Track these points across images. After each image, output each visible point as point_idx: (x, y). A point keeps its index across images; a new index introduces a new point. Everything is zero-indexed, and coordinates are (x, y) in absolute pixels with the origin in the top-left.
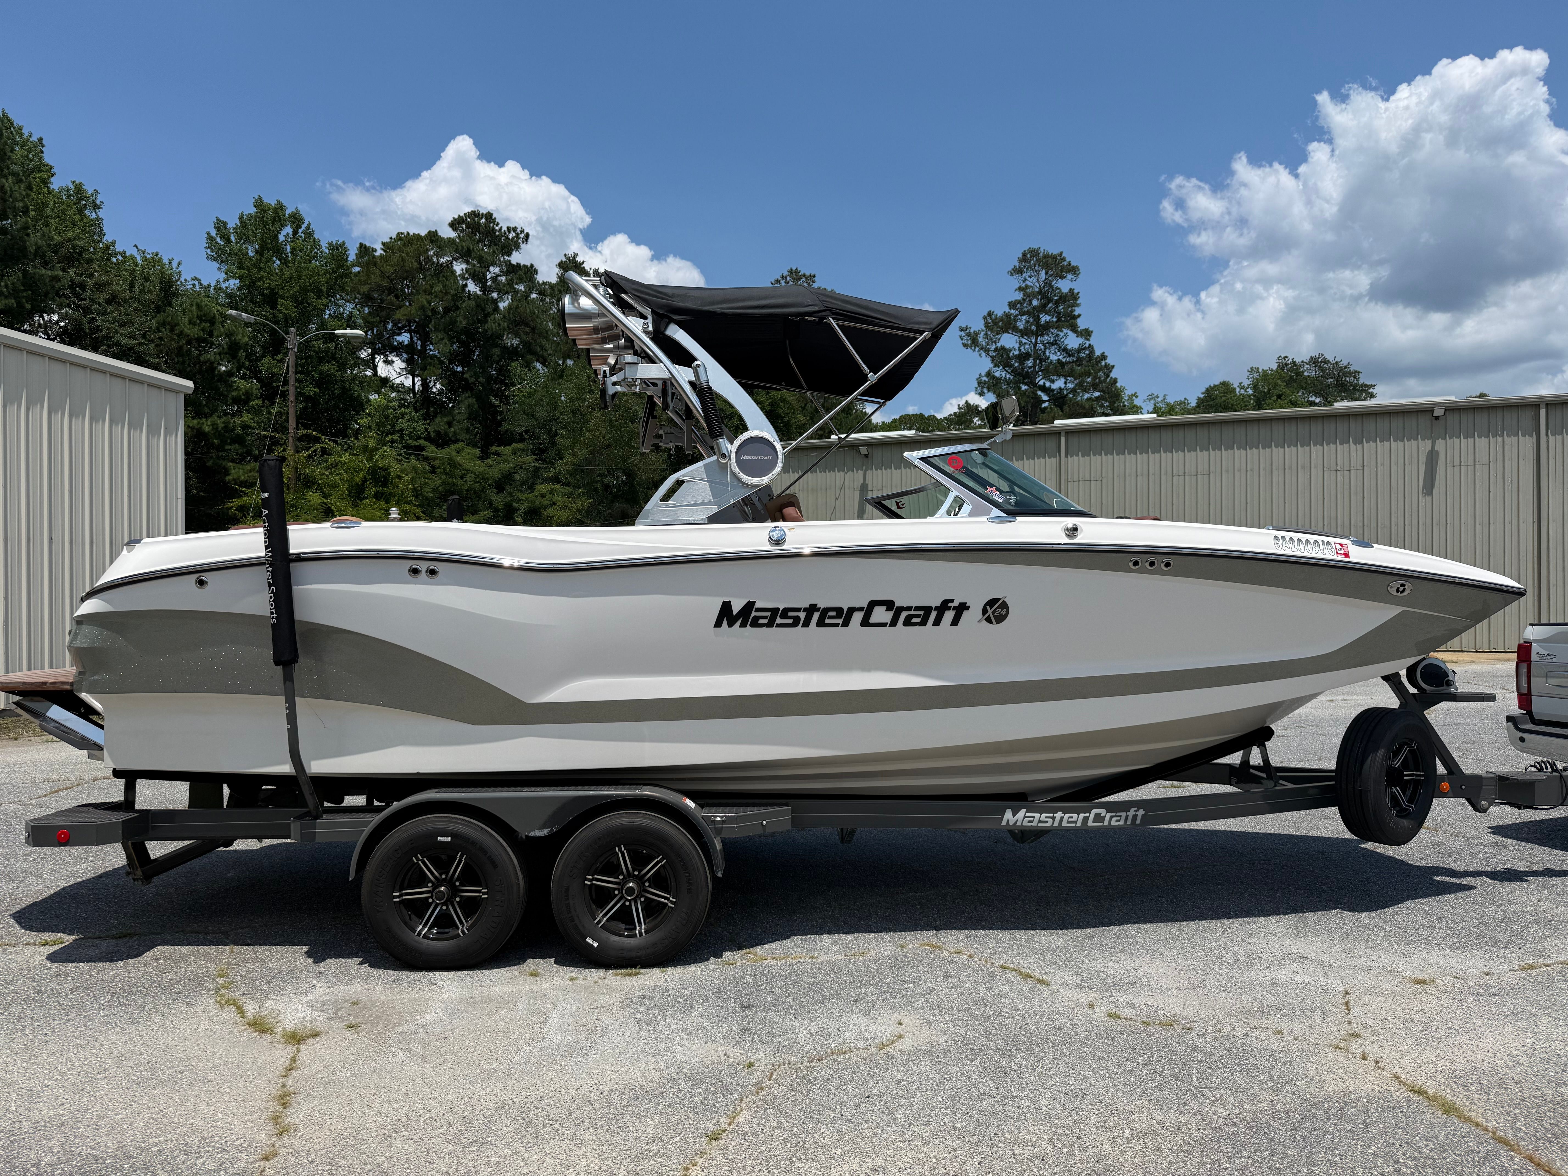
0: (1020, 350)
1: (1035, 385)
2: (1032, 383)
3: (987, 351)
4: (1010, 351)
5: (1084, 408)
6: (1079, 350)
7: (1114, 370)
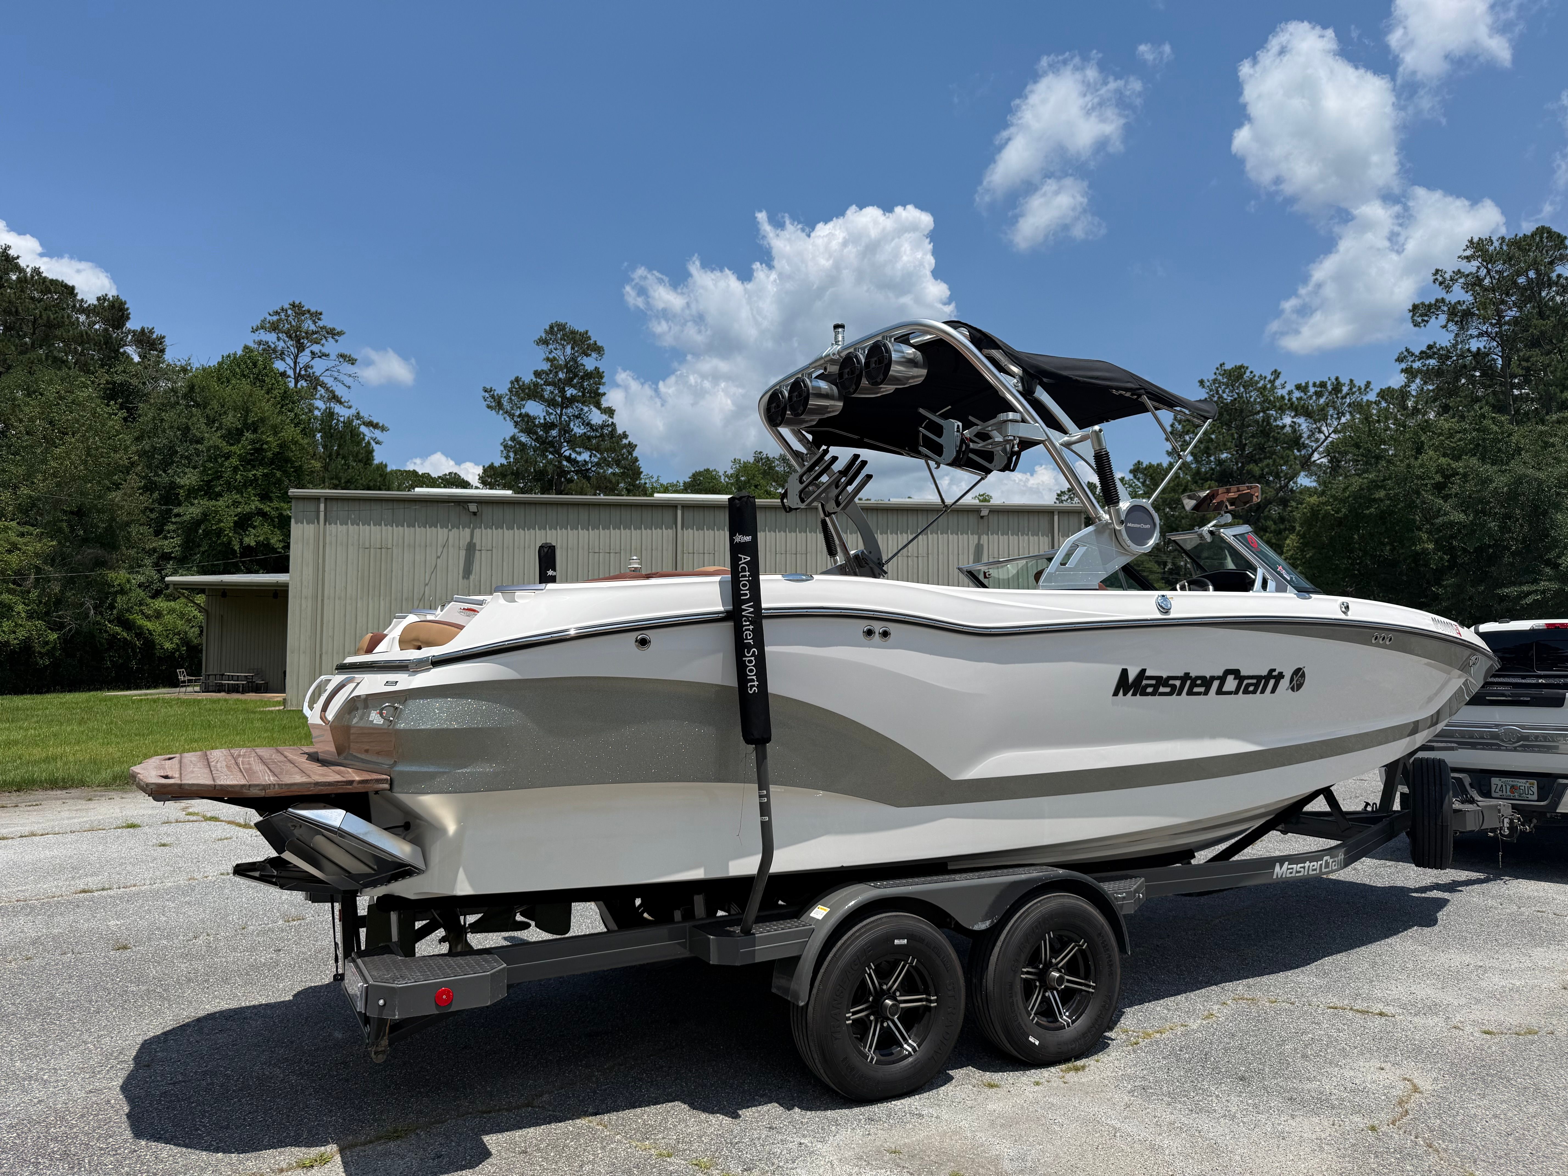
0: (545, 419)
1: (560, 455)
2: (557, 452)
3: (512, 416)
4: (535, 418)
5: (611, 482)
6: (603, 427)
7: (637, 449)
